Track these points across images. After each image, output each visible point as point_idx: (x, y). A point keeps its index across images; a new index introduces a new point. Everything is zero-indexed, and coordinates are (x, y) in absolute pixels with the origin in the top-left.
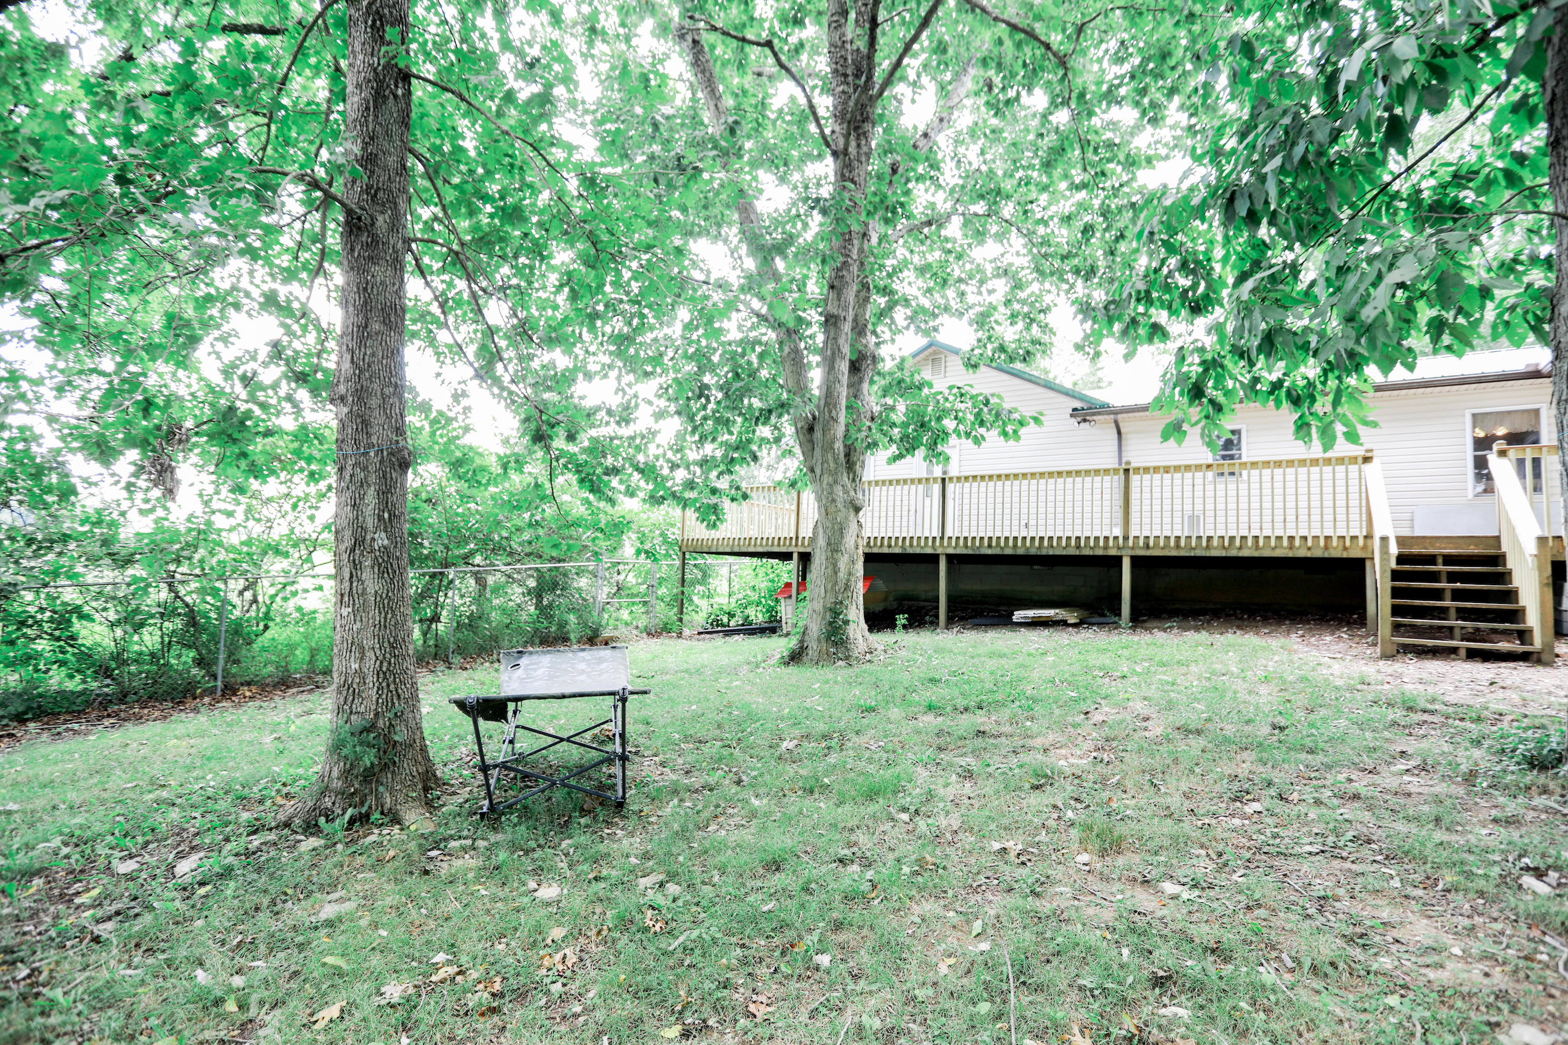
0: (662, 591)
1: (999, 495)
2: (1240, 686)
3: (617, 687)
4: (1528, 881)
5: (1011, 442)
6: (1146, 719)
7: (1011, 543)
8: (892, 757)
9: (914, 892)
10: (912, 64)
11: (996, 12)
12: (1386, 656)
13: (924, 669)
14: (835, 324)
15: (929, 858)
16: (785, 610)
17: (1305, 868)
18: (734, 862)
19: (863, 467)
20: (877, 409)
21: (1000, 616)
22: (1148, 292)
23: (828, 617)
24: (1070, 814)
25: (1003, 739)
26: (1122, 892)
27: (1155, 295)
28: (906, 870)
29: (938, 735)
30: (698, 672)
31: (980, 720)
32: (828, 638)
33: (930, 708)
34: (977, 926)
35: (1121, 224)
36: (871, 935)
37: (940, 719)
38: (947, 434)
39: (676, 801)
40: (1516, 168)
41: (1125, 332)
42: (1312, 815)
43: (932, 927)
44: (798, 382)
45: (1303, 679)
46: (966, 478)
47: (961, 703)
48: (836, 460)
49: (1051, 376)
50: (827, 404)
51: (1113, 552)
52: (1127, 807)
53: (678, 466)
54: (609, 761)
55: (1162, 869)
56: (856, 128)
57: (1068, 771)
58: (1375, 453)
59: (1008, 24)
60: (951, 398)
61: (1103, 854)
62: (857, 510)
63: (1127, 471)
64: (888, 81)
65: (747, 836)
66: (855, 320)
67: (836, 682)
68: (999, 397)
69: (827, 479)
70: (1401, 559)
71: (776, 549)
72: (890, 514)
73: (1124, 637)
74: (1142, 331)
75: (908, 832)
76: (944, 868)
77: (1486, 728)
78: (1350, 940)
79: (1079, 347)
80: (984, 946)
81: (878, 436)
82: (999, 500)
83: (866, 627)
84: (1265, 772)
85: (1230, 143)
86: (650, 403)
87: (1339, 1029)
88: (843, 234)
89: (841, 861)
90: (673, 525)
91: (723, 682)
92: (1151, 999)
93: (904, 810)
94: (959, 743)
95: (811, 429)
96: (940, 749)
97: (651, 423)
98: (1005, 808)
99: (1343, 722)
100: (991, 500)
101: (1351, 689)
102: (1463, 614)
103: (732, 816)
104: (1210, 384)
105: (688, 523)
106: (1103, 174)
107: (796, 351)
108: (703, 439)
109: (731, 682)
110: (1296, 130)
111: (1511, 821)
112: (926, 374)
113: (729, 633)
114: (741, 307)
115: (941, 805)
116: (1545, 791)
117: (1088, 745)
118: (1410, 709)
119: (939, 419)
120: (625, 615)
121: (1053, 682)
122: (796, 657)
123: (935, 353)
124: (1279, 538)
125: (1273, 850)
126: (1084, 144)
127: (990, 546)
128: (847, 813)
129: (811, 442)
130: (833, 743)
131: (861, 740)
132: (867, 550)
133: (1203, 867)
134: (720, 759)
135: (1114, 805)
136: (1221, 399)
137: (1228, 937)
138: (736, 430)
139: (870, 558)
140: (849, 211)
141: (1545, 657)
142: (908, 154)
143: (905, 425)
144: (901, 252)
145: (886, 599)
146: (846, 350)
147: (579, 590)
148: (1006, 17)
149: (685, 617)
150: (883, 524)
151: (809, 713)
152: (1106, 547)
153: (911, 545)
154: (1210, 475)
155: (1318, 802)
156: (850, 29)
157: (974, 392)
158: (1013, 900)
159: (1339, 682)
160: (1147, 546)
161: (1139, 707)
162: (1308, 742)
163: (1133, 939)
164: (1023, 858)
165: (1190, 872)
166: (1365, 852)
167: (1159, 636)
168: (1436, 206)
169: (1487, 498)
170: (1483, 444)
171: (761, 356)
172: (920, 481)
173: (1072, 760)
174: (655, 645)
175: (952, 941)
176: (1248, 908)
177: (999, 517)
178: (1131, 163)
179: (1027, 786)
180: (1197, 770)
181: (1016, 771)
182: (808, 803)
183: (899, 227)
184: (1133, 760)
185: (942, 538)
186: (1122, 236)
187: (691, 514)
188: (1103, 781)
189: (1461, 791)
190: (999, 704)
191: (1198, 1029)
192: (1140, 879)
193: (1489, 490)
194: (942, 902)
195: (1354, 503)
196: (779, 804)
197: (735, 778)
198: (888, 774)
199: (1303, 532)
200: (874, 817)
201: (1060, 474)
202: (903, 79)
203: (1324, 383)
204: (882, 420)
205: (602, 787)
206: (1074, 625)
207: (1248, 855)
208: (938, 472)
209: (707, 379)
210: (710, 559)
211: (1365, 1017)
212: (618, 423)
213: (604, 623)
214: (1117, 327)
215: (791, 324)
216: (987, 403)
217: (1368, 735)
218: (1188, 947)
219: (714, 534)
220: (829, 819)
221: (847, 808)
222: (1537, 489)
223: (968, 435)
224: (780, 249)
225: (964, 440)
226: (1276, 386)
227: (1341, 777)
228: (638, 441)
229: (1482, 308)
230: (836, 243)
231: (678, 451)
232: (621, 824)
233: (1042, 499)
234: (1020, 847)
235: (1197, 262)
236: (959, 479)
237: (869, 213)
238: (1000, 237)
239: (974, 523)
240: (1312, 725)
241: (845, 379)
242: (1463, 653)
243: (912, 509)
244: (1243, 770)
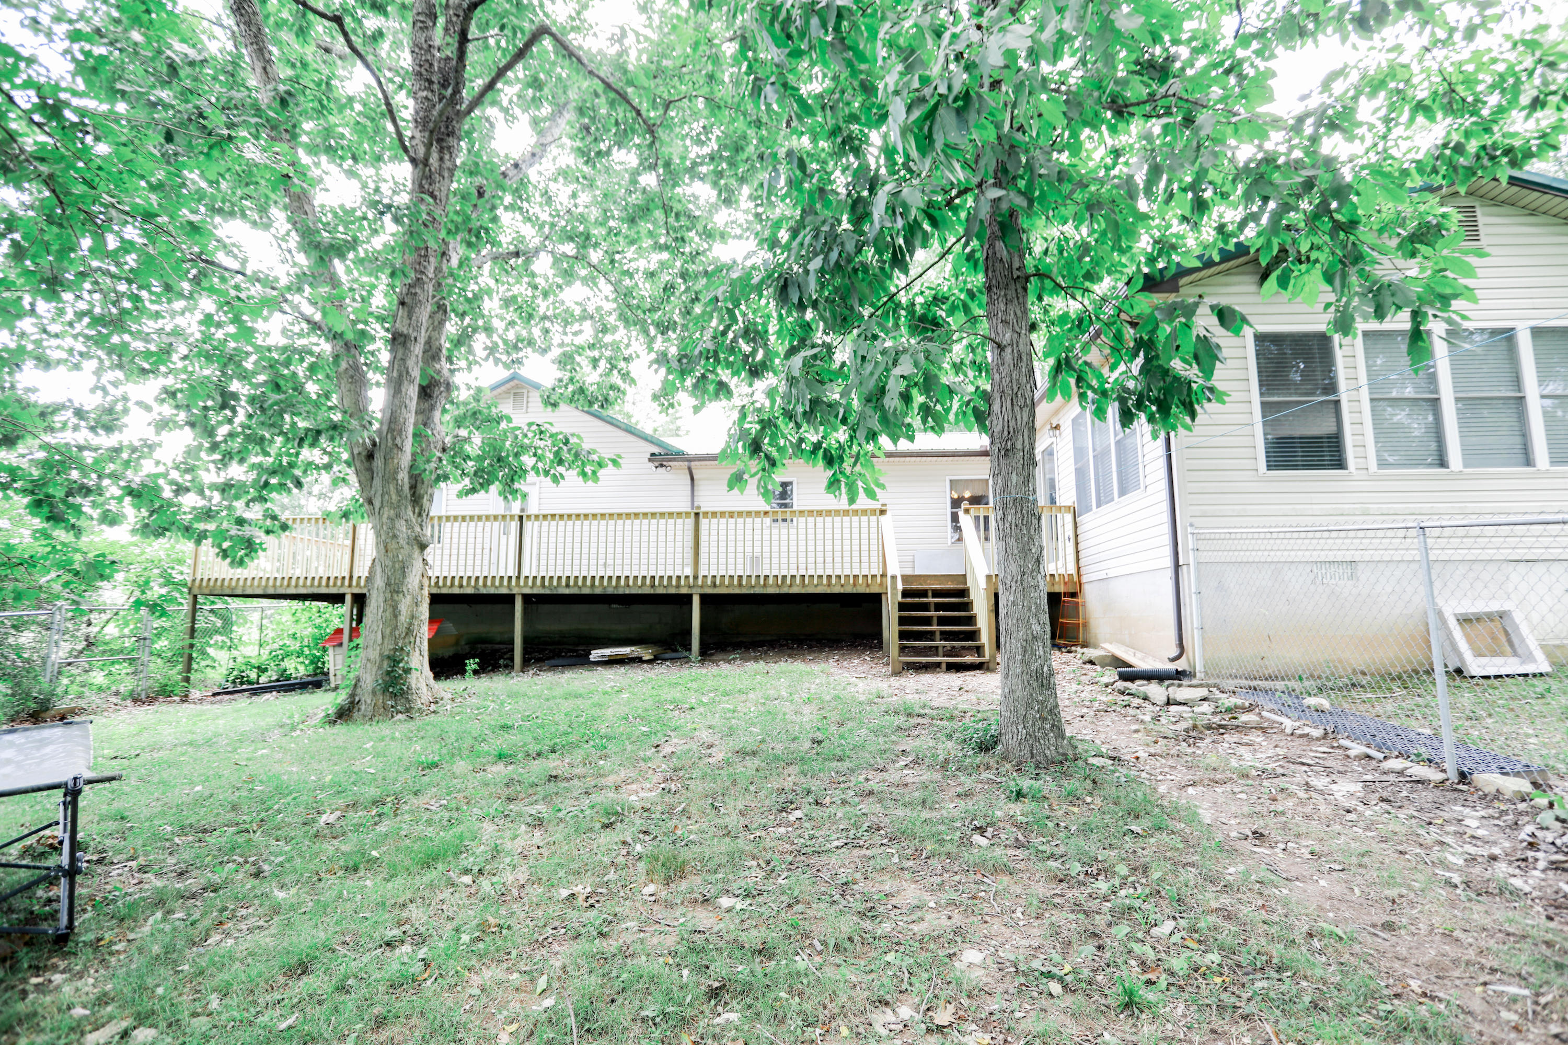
0: (162, 644)
1: (577, 534)
2: (788, 708)
3: (65, 776)
4: (977, 838)
5: (590, 483)
6: (710, 746)
7: (588, 583)
8: (455, 815)
9: (474, 962)
10: (507, 91)
11: (592, 66)
12: (896, 673)
13: (496, 716)
14: (404, 344)
15: (492, 920)
16: (334, 661)
17: (833, 861)
18: (243, 977)
19: (431, 500)
20: (448, 440)
21: (579, 656)
22: (716, 352)
23: (386, 666)
24: (639, 848)
25: (576, 782)
26: (684, 915)
27: (722, 356)
28: (465, 938)
29: (507, 785)
30: (209, 743)
31: (553, 764)
32: (385, 690)
33: (500, 757)
34: (542, 983)
35: (697, 287)
36: (422, 1023)
37: (510, 768)
38: (525, 471)
39: (159, 915)
40: (969, 301)
41: (695, 386)
42: (839, 815)
43: (493, 995)
44: (357, 403)
45: (836, 698)
46: (545, 517)
47: (533, 748)
48: (399, 492)
49: (633, 420)
50: (390, 430)
51: (684, 591)
52: (690, 832)
53: (187, 490)
54: (50, 881)
55: (720, 886)
56: (440, 141)
57: (638, 805)
58: (888, 508)
59: (603, 81)
60: (530, 435)
61: (668, 881)
62: (423, 547)
63: (697, 514)
64: (478, 101)
65: (265, 940)
66: (429, 342)
67: (393, 739)
68: (579, 437)
69: (387, 513)
70: (905, 594)
71: (324, 590)
72: (462, 551)
73: (693, 670)
74: (711, 388)
75: (470, 896)
76: (509, 927)
77: (956, 724)
78: (862, 914)
79: (655, 397)
80: (549, 1002)
81: (449, 468)
82: (577, 539)
83: (431, 675)
84: (806, 782)
85: (784, 236)
86: (148, 408)
87: (852, 993)
88: (418, 249)
89: (388, 944)
90: (180, 562)
91: (245, 752)
92: (707, 1012)
93: (467, 871)
94: (530, 791)
95: (370, 456)
96: (510, 800)
97: (150, 434)
98: (576, 852)
99: (863, 732)
100: (569, 539)
101: (871, 703)
102: (946, 636)
103: (244, 918)
104: (766, 441)
105: (202, 558)
106: (683, 239)
107: (356, 367)
108: (228, 457)
109: (256, 750)
110: (833, 238)
111: (967, 795)
112: (506, 408)
113: (257, 691)
114: (286, 307)
115: (507, 860)
116: (988, 767)
117: (658, 777)
118: (909, 715)
119: (517, 455)
120: (98, 678)
121: (627, 719)
122: (344, 714)
123: (517, 386)
124: (820, 577)
125: (809, 850)
126: (667, 209)
127: (567, 586)
128: (398, 888)
129: (371, 470)
130: (386, 809)
131: (420, 801)
132: (435, 591)
133: (754, 876)
134: (234, 848)
135: (679, 832)
136: (774, 454)
137: (773, 936)
138: (273, 450)
139: (436, 599)
140: (426, 225)
141: (991, 666)
142: (496, 182)
143: (480, 459)
144: (486, 280)
145: (457, 643)
146: (416, 373)
147: (18, 649)
148: (602, 74)
149: (193, 676)
150: (454, 562)
151: (358, 778)
152: (678, 586)
153: (485, 585)
154: (767, 521)
155: (844, 802)
156: (438, 35)
157: (554, 430)
158: (581, 946)
159: (862, 698)
160: (714, 585)
161: (705, 736)
162: (838, 752)
163: (693, 958)
164: (591, 901)
165: (742, 883)
166: (877, 839)
167: (725, 668)
168: (923, 318)
169: (959, 544)
170: (956, 503)
171: (312, 368)
172: (496, 518)
173: (642, 794)
174: (144, 714)
175: (515, 1006)
176: (790, 906)
177: (576, 556)
178: (708, 234)
179: (598, 825)
180: (752, 788)
181: (588, 812)
182: (351, 883)
183: (484, 252)
184: (697, 786)
185: (518, 578)
186: (697, 299)
187: (208, 549)
188: (670, 812)
189: (937, 776)
190: (574, 746)
191: (746, 1027)
192: (701, 899)
193: (960, 539)
194: (505, 965)
195: (874, 548)
196: (313, 891)
197: (253, 870)
198: (448, 835)
199: (838, 572)
200: (431, 886)
201: (636, 515)
202: (494, 103)
203: (850, 447)
204: (455, 452)
205: (32, 918)
206: (649, 662)
207: (790, 858)
208: (516, 508)
209: (235, 386)
210: (234, 603)
211: (871, 977)
212: (93, 429)
213: (59, 691)
214: (689, 382)
215: (350, 336)
216: (566, 442)
217: (881, 739)
218: (738, 954)
219: (240, 573)
220: (376, 897)
221: (399, 882)
222: (987, 539)
223: (547, 473)
224: (339, 250)
225: (542, 478)
226: (817, 446)
227: (861, 778)
228: (125, 455)
229: (951, 400)
230: (411, 257)
231: (189, 470)
232: (62, 965)
233: (619, 539)
234: (589, 889)
235: (757, 332)
236: (537, 517)
237: (449, 232)
238: (589, 281)
239: (551, 562)
240: (841, 737)
241: (413, 404)
242: (944, 666)
243: (487, 546)
244: (788, 784)
